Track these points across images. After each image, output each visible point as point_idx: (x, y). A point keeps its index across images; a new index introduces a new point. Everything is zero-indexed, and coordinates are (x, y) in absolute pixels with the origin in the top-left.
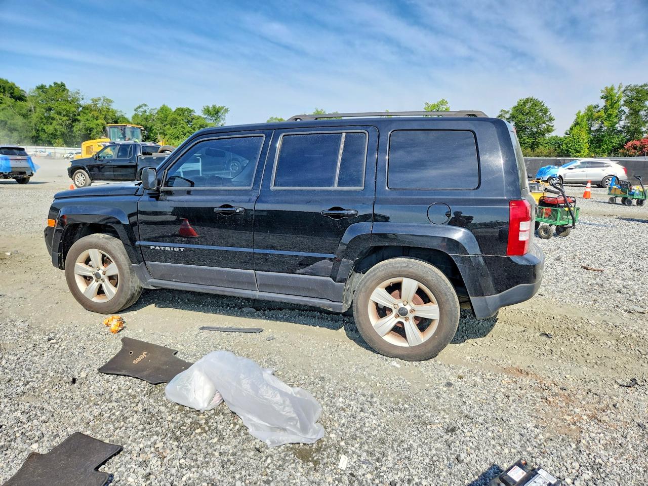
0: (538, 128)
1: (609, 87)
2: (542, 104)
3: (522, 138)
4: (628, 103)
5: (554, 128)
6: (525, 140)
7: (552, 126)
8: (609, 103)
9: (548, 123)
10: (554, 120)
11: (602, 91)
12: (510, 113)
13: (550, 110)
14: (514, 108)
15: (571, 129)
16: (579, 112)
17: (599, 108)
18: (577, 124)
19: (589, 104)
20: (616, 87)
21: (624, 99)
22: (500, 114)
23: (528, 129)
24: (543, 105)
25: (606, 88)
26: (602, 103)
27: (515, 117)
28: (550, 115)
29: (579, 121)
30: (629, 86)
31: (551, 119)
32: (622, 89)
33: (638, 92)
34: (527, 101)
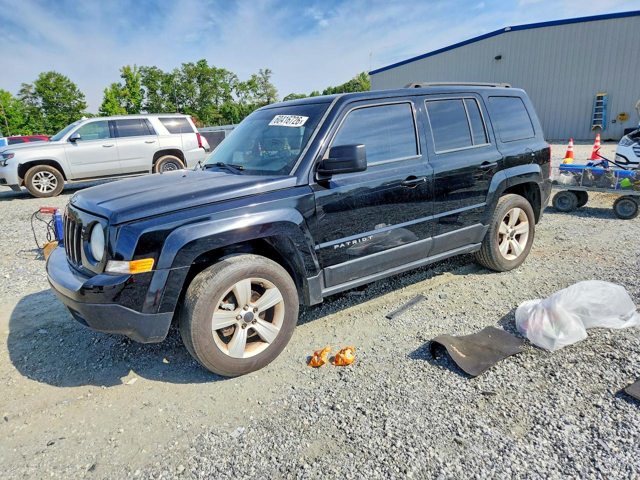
0: (70, 105)
1: (126, 66)
2: (67, 80)
3: (57, 114)
4: (146, 82)
5: (86, 105)
6: (60, 117)
7: (85, 103)
8: (130, 82)
9: (79, 99)
10: (84, 96)
11: (121, 71)
12: (33, 87)
13: (77, 86)
14: (38, 82)
15: (103, 106)
16: (106, 89)
17: (122, 86)
18: (107, 101)
19: (112, 82)
20: (132, 67)
21: (141, 79)
22: (23, 88)
23: (60, 105)
24: (69, 80)
25: (124, 67)
26: (123, 82)
27: (41, 92)
28: (79, 90)
29: (109, 98)
30: (142, 67)
31: (81, 96)
32: (138, 70)
33: (151, 73)
34: (50, 76)
